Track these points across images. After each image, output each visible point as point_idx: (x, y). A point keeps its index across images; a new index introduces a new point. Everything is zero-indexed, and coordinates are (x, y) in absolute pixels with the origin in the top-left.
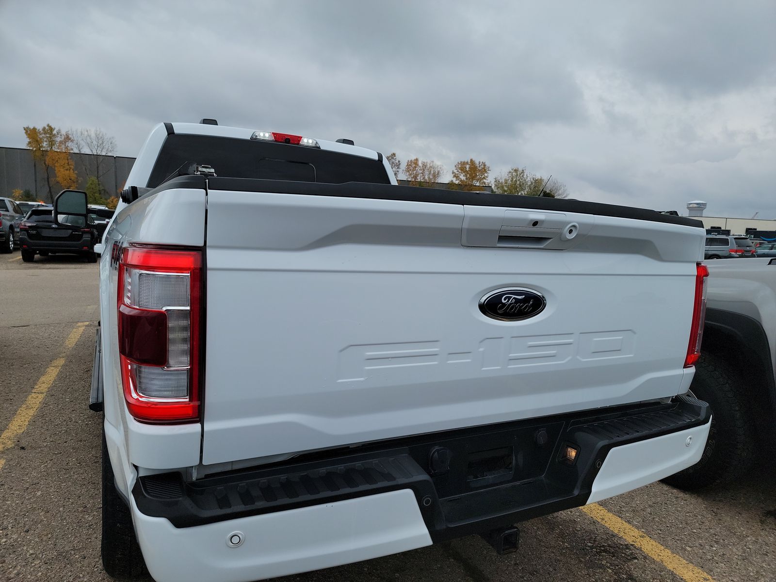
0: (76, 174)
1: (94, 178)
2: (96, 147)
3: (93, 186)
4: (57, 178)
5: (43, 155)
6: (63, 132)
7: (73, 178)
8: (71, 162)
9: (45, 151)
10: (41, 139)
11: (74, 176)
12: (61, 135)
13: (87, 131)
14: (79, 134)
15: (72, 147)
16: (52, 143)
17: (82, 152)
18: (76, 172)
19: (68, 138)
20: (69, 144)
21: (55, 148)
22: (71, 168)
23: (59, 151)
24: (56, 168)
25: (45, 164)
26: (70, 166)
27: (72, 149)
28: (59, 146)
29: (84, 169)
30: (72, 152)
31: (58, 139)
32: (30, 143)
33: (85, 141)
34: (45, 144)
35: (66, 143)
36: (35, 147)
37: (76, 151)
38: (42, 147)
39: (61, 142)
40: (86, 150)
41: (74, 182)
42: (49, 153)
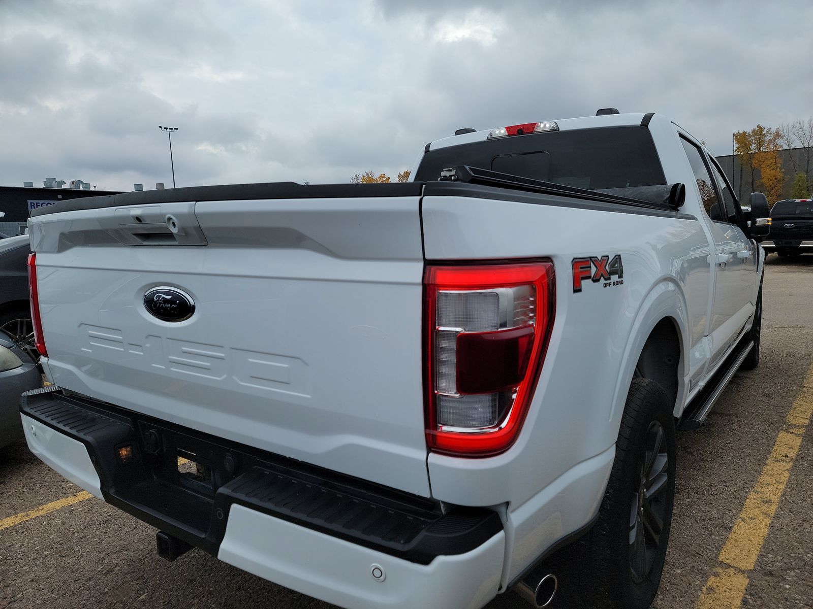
0: (783, 172)
1: (803, 175)
2: (808, 139)
3: (800, 183)
4: (763, 180)
5: (750, 158)
6: (773, 130)
7: (778, 178)
8: (778, 160)
9: (752, 153)
10: (749, 142)
11: (780, 175)
12: (771, 134)
13: (800, 123)
14: (790, 127)
15: (781, 144)
16: (760, 143)
17: (792, 148)
18: (783, 170)
19: (778, 135)
20: (779, 141)
21: (764, 149)
22: (777, 167)
23: (767, 151)
24: (762, 170)
25: (751, 166)
26: (778, 165)
27: (781, 146)
28: (768, 145)
29: (792, 164)
30: (781, 149)
31: (768, 138)
32: (738, 148)
33: (796, 134)
34: (753, 147)
35: (775, 141)
36: (743, 151)
37: (785, 147)
38: (750, 150)
39: (770, 141)
40: (797, 144)
41: (779, 181)
42: (756, 156)
